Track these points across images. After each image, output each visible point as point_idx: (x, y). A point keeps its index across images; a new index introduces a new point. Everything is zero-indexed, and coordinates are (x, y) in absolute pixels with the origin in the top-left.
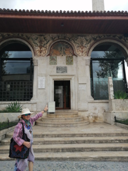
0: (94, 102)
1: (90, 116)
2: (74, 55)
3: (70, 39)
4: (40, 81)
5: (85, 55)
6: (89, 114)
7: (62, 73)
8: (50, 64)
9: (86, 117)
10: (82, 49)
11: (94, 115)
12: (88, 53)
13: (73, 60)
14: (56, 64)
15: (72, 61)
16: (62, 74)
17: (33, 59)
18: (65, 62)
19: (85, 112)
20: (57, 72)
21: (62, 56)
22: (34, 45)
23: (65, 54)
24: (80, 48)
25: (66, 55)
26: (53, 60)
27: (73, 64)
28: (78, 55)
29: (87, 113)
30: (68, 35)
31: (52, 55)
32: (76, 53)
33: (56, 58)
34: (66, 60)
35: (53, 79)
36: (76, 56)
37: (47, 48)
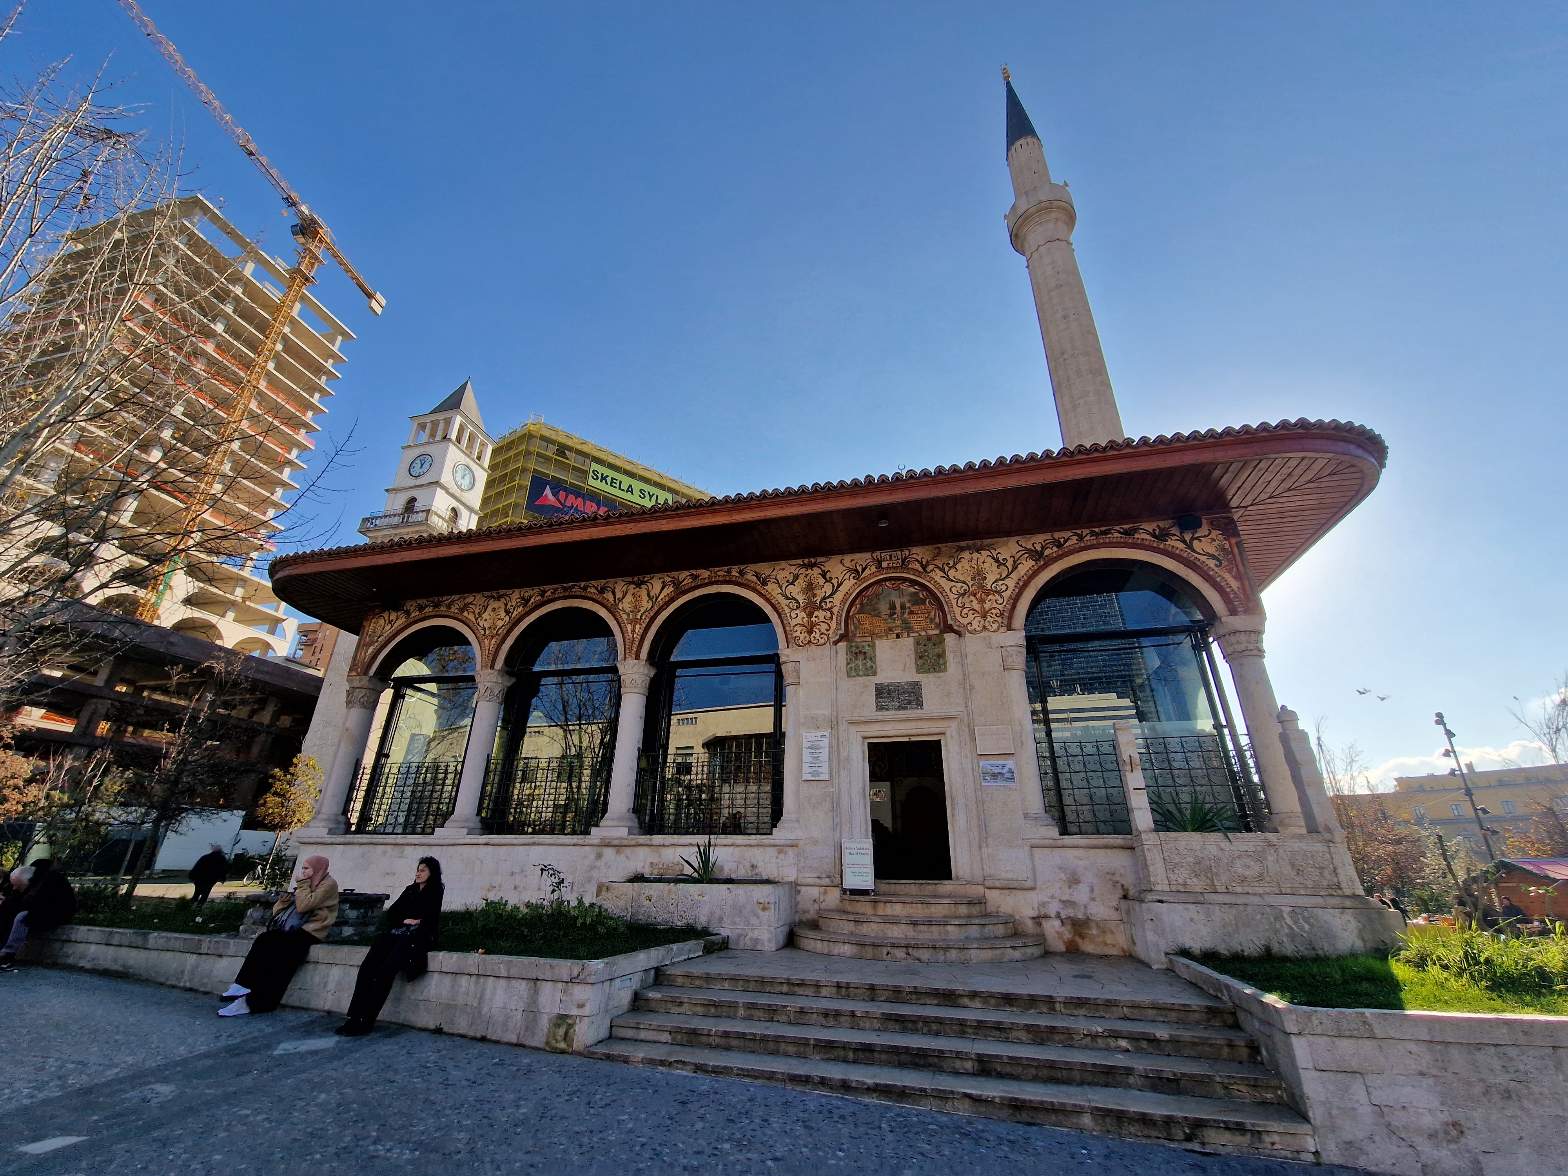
0: (1060, 843)
1: (1046, 917)
2: (949, 629)
3: (924, 568)
4: (809, 748)
5: (995, 626)
6: (1043, 904)
7: (900, 708)
8: (849, 676)
9: (1030, 923)
10: (982, 601)
11: (1070, 912)
12: (1011, 617)
13: (944, 651)
14: (875, 674)
15: (941, 655)
16: (902, 714)
17: (783, 659)
18: (910, 661)
19: (1020, 895)
20: (880, 708)
21: (898, 636)
22: (783, 606)
23: (908, 628)
24: (972, 598)
25: (911, 635)
26: (861, 657)
27: (945, 670)
28: (965, 627)
29: (1034, 898)
30: (919, 553)
31: (855, 636)
32: (956, 620)
33: (873, 646)
34: (916, 652)
35: (864, 738)
36: (959, 634)
37: (835, 610)
